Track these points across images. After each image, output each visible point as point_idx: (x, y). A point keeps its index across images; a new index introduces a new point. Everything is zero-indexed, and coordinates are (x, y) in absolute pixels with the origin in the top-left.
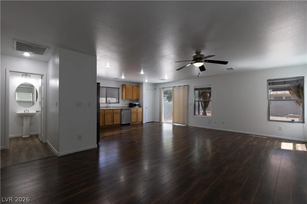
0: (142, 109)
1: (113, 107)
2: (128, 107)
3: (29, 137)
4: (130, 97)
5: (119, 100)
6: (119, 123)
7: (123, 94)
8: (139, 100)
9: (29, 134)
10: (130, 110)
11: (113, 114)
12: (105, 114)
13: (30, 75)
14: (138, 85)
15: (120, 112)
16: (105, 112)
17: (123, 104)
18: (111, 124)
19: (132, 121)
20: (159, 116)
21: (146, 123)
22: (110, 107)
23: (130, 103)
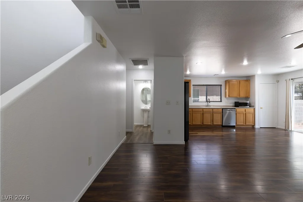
0: (253, 110)
1: (213, 106)
2: (233, 106)
3: (146, 126)
4: (235, 94)
5: (221, 98)
6: (220, 123)
7: (226, 91)
8: (249, 98)
9: (147, 124)
10: (235, 110)
11: (213, 113)
12: (204, 113)
13: (148, 81)
14: (248, 79)
15: (221, 111)
16: (204, 111)
17: (227, 103)
18: (210, 124)
19: (238, 124)
20: (285, 120)
21: (260, 128)
22: (211, 106)
23: (235, 102)
